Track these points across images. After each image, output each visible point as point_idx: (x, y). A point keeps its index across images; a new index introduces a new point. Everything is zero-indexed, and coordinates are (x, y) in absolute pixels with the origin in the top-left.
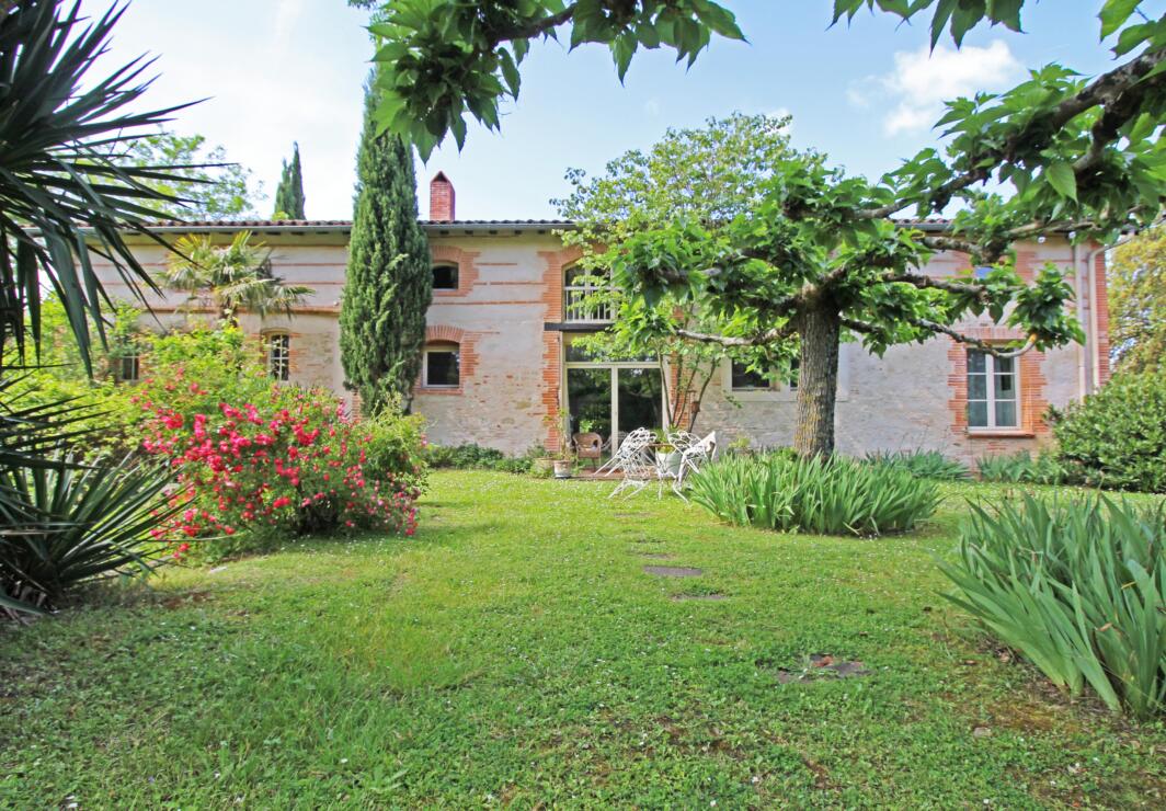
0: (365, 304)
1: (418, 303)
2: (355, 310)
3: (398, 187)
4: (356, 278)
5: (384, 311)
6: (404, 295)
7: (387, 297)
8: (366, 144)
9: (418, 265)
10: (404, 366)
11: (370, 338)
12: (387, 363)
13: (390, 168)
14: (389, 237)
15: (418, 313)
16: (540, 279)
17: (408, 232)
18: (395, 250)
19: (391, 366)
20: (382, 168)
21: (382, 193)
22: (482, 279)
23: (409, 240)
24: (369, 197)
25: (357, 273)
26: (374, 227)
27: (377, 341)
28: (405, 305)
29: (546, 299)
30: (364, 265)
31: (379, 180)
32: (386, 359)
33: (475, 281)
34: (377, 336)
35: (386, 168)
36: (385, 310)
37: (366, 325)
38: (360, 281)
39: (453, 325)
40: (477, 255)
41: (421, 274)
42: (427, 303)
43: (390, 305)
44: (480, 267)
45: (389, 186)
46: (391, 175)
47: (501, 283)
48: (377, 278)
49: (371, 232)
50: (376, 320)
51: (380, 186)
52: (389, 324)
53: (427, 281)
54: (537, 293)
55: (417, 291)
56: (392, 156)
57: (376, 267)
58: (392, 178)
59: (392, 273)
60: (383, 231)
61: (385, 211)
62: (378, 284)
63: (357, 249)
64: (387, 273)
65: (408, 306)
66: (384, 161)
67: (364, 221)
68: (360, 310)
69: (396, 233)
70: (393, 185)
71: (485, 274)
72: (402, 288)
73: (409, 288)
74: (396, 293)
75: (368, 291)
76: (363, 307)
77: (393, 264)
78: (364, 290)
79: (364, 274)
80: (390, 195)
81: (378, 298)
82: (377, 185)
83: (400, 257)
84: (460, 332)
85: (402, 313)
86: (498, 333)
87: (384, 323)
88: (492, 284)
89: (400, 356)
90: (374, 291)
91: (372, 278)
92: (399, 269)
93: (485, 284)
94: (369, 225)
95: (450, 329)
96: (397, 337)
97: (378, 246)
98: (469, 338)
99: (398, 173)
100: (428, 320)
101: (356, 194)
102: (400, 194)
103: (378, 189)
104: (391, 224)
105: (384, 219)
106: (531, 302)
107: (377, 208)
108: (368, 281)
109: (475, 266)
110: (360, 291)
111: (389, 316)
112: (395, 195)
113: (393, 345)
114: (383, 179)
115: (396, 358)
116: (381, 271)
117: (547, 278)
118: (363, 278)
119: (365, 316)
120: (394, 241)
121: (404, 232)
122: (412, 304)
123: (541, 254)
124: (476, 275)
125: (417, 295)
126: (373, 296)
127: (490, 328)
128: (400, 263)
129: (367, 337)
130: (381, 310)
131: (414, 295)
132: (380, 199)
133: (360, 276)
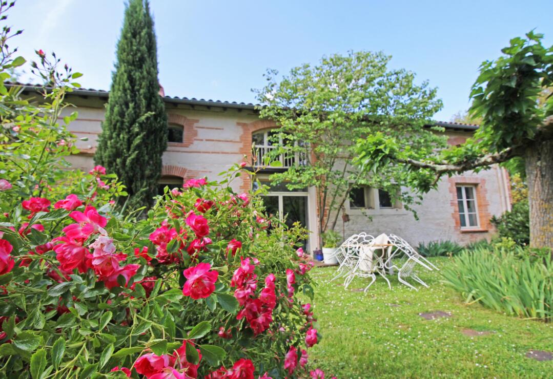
0: (118, 145)
1: (159, 148)
2: (110, 149)
3: (148, 69)
4: (112, 126)
5: (134, 152)
6: (149, 142)
7: (137, 141)
8: (125, 37)
9: (159, 122)
10: (146, 192)
11: (121, 171)
12: (134, 190)
13: (142, 55)
14: (140, 100)
15: (158, 155)
16: (238, 139)
17: (154, 99)
18: (144, 109)
19: (137, 191)
20: (136, 54)
21: (136, 70)
22: (200, 136)
23: (154, 104)
24: (125, 72)
25: (113, 123)
26: (128, 91)
27: (127, 173)
28: (149, 149)
29: (242, 151)
30: (119, 118)
31: (133, 62)
32: (133, 186)
33: (195, 138)
34: (127, 169)
35: (139, 55)
36: (135, 150)
37: (118, 160)
38: (115, 128)
39: (179, 165)
40: (197, 121)
41: (161, 129)
42: (163, 149)
43: (138, 147)
44: (199, 129)
45: (141, 67)
46: (142, 60)
47: (213, 140)
48: (129, 128)
49: (126, 95)
50: (127, 157)
51: (135, 66)
52: (137, 160)
53: (164, 133)
54: (236, 147)
55: (158, 140)
56: (144, 48)
57: (128, 119)
58: (144, 63)
59: (141, 125)
60: (135, 95)
61: (138, 83)
62: (129, 131)
63: (115, 106)
64: (137, 125)
65: (151, 150)
66: (138, 50)
67: (121, 87)
68: (114, 150)
69: (145, 98)
70: (144, 66)
71: (202, 134)
72: (147, 137)
73: (152, 137)
74: (143, 139)
75: (121, 136)
76: (116, 148)
77: (143, 118)
78: (118, 135)
79: (118, 124)
80: (142, 73)
81: (129, 142)
82: (133, 64)
83: (149, 114)
84: (184, 171)
85: (147, 154)
86: (210, 172)
87: (133, 159)
88: (207, 140)
89: (145, 184)
90: (126, 137)
91: (125, 127)
92: (147, 122)
93: (202, 140)
94: (125, 90)
95: (177, 168)
96: (143, 171)
97: (131, 105)
98: (190, 174)
99: (148, 59)
100: (163, 160)
101: (115, 70)
102: (149, 73)
103: (133, 68)
104: (142, 91)
105: (137, 87)
106: (232, 153)
107: (131, 80)
108: (121, 129)
109: (196, 129)
110: (114, 135)
111: (138, 155)
112: (145, 73)
113: (139, 176)
114: (137, 61)
115: (142, 184)
116: (133, 122)
117: (242, 139)
118: (117, 127)
119: (118, 154)
120: (144, 102)
121: (150, 99)
122: (154, 149)
123: (238, 124)
124: (196, 134)
125: (158, 142)
126: (125, 140)
127: (205, 168)
128: (148, 118)
129: (119, 170)
130: (131, 150)
131: (156, 142)
132: (134, 74)
133: (115, 125)
